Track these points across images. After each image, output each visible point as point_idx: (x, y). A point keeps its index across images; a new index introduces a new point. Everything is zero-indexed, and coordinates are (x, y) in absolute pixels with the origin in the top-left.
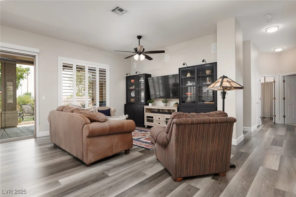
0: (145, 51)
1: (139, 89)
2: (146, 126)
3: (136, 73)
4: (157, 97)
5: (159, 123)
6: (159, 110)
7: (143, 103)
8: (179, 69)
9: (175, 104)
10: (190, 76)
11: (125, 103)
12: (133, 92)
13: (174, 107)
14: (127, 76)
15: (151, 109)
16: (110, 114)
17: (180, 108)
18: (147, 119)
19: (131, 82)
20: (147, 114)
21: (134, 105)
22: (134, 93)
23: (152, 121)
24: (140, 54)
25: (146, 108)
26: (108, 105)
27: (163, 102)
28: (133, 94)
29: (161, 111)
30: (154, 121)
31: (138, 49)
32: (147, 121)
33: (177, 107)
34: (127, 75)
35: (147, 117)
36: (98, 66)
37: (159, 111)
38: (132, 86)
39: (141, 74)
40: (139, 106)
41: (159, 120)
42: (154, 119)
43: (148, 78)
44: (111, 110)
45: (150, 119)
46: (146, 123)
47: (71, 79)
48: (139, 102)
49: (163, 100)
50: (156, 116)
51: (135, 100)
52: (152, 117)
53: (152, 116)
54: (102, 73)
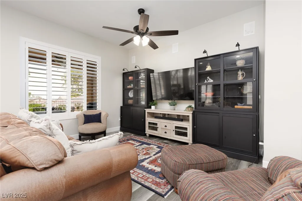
0: (150, 31)
1: (138, 88)
2: (147, 135)
3: (136, 67)
4: (158, 98)
5: (166, 133)
6: (165, 114)
7: (143, 105)
8: (196, 60)
9: (188, 107)
10: (211, 69)
11: (122, 105)
12: (131, 92)
13: (186, 112)
14: (124, 72)
15: (154, 113)
16: (101, 121)
17: (196, 113)
18: (149, 126)
19: (129, 80)
20: (148, 120)
21: (132, 108)
22: (133, 93)
23: (156, 129)
24: (142, 34)
25: (148, 113)
26: (99, 108)
27: (171, 104)
28: (131, 94)
29: (167, 116)
30: (158, 129)
31: (140, 28)
32: (149, 129)
33: (192, 112)
34: (124, 70)
35: (149, 123)
36: (85, 57)
37: (164, 117)
38: (129, 84)
39: (141, 70)
40: (138, 109)
41: (165, 128)
42: (158, 127)
43: (151, 74)
44: (101, 115)
45: (154, 126)
46: (148, 132)
47: (63, 77)
48: (138, 104)
49: (170, 101)
50: (161, 123)
51: (134, 102)
52: (156, 124)
53: (156, 122)
54: (92, 67)
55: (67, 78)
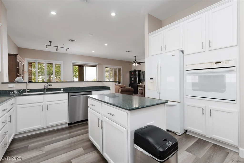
3: (134, 70)
7: (137, 83)
12: (133, 78)
14: (130, 71)
19: (132, 74)
24: (135, 63)
25: (139, 86)
35: (139, 89)
43: (140, 72)
51: (134, 82)
54: (119, 69)
55: (113, 74)
